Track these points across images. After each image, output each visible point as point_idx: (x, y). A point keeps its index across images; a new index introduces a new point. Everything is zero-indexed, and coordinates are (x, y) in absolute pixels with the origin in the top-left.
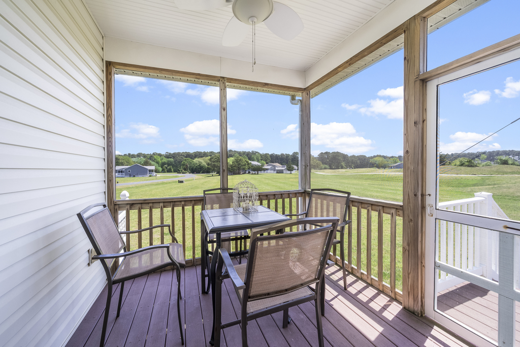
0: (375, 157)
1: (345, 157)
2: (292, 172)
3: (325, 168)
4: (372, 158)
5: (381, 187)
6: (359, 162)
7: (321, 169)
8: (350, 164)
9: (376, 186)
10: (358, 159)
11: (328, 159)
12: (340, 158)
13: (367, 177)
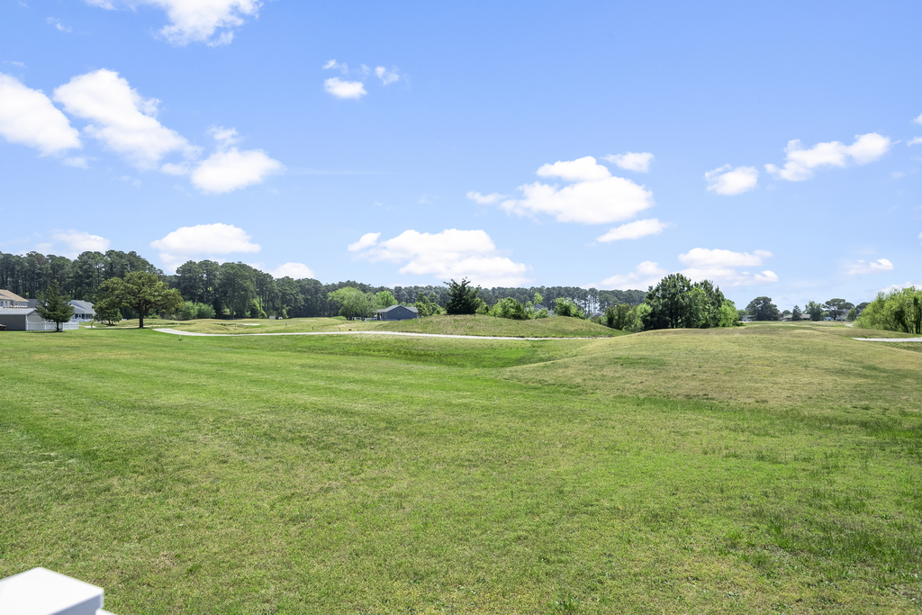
0: (341, 285)
1: (262, 280)
2: (65, 327)
3: (201, 315)
4: (334, 288)
5: (330, 373)
6: (301, 297)
7: (186, 316)
8: (278, 303)
9: (320, 372)
10: (298, 289)
11: (212, 284)
12: (248, 283)
13: (308, 344)
